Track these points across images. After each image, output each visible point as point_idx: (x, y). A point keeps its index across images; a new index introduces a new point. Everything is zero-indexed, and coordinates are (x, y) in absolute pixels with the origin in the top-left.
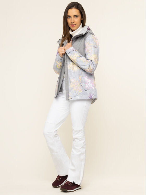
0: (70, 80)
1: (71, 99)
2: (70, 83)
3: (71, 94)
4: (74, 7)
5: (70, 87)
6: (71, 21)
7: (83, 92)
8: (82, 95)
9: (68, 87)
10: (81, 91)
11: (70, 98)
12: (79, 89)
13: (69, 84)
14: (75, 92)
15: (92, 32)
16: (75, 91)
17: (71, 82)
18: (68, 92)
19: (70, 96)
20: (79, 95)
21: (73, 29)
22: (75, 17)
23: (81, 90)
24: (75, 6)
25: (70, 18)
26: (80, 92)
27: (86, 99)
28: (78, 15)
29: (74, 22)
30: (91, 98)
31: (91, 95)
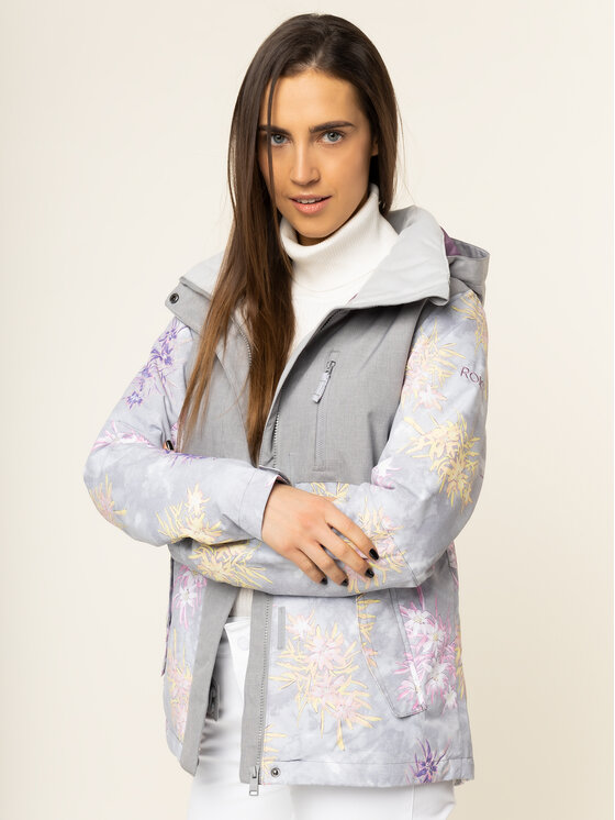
0: (282, 624)
1: (275, 772)
2: (281, 648)
3: (276, 738)
4: (314, 64)
5: (277, 677)
6: (292, 169)
7: (374, 725)
8: (364, 754)
9: (265, 676)
10: (363, 722)
11: (266, 767)
12: (348, 702)
13: (273, 650)
14: (316, 725)
16: (310, 713)
17: (288, 642)
18: (262, 718)
19: (266, 749)
20: (341, 746)
21: (307, 227)
22: (326, 139)
23: (361, 711)
24: (320, 54)
25: (288, 146)
26: (350, 729)
27: (388, 785)
28: (347, 124)
29: (318, 181)
30: (427, 778)
31: (433, 753)
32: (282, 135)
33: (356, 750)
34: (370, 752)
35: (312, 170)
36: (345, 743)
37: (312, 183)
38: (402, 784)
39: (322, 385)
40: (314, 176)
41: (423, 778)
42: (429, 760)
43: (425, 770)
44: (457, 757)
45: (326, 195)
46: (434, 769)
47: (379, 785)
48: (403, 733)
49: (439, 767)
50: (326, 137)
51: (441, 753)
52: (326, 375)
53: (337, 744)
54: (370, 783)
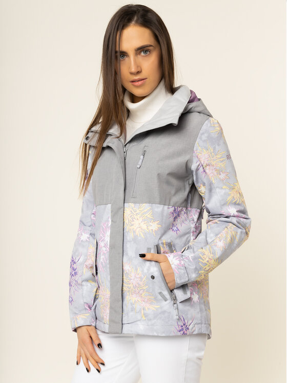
4: (133, 22)
6: (130, 68)
8: (153, 321)
10: (153, 308)
14: (133, 309)
15: (206, 109)
16: (132, 304)
22: (142, 54)
23: (152, 303)
24: (135, 18)
25: (126, 59)
26: (147, 311)
27: (164, 335)
28: (151, 46)
29: (141, 72)
30: (184, 333)
31: (186, 321)
32: (124, 54)
33: (150, 320)
34: (155, 320)
35: (138, 67)
36: (145, 317)
37: (138, 73)
38: (171, 335)
39: (141, 161)
40: (139, 70)
41: (182, 332)
42: (184, 325)
43: (183, 329)
44: (199, 324)
45: (145, 78)
46: (188, 329)
47: (159, 335)
48: (170, 313)
49: (190, 327)
50: (142, 53)
51: (190, 322)
52: (142, 157)
53: (142, 317)
54: (155, 334)
